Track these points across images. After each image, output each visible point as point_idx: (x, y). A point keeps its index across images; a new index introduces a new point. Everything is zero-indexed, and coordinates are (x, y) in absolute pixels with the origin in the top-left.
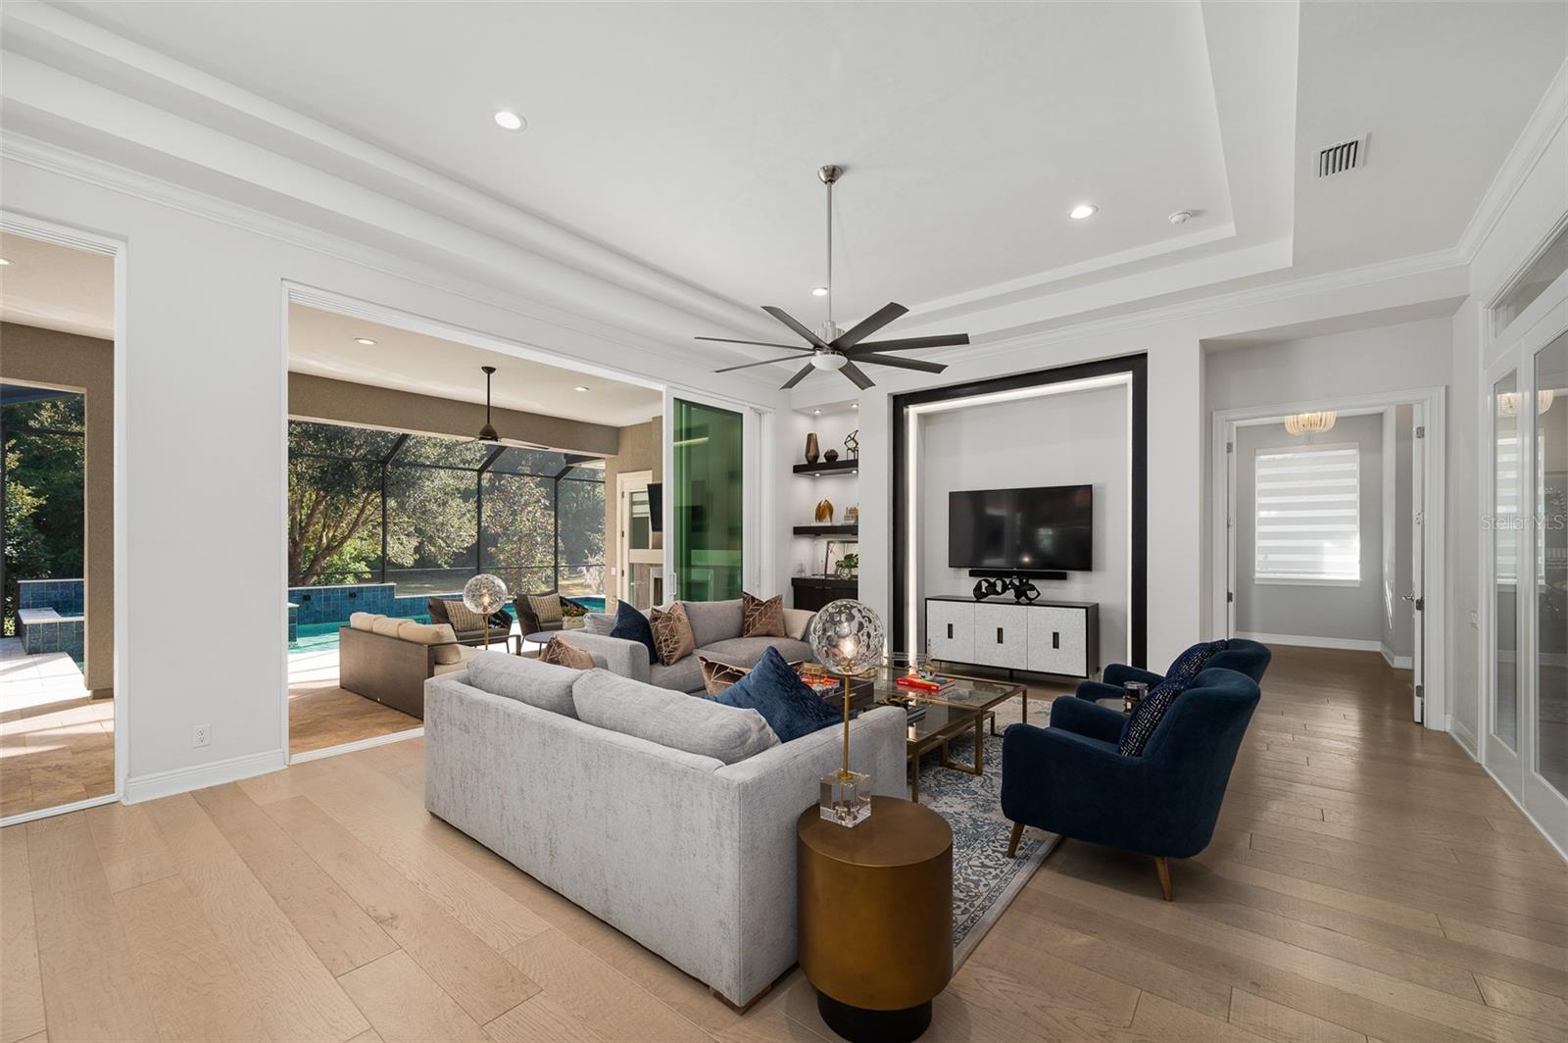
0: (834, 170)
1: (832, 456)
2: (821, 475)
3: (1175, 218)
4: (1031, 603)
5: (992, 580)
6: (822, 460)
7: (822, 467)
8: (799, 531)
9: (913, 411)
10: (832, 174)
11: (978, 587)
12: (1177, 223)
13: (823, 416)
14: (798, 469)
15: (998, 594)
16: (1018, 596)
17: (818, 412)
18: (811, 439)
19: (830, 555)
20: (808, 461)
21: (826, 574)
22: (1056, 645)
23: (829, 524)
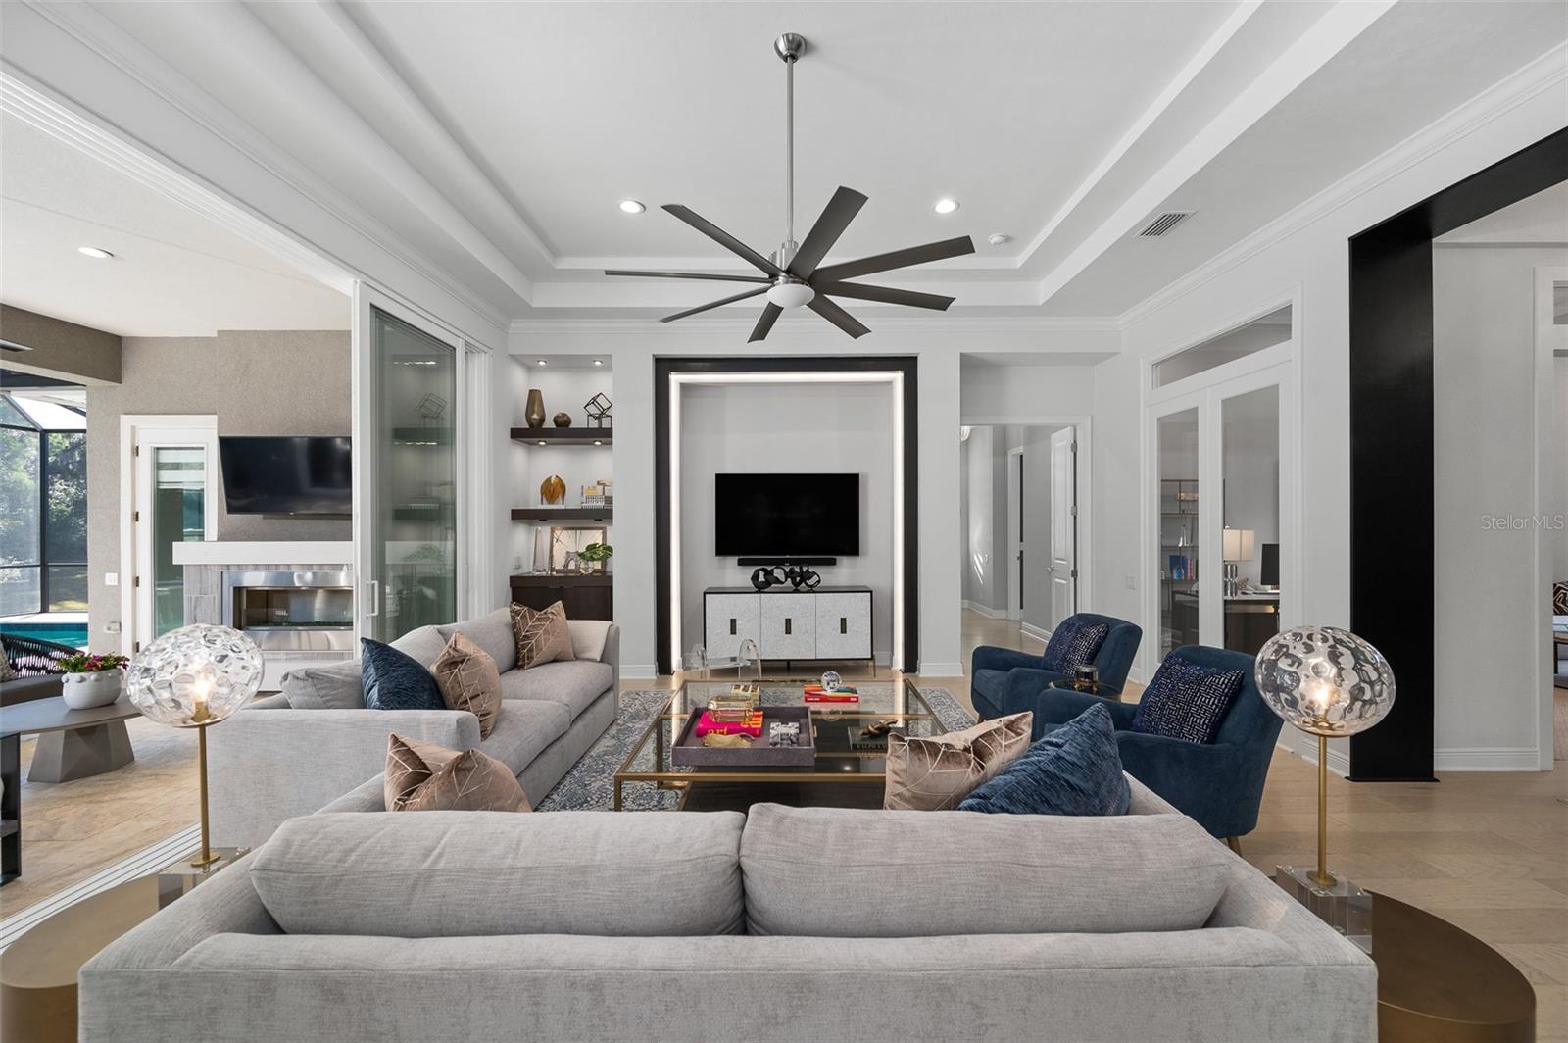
0: (799, 46)
1: (563, 422)
2: (547, 444)
3: (995, 239)
4: (812, 590)
5: (769, 568)
6: (549, 424)
7: (548, 434)
8: (520, 515)
9: (676, 379)
10: (796, 49)
11: (755, 578)
12: (995, 243)
13: (547, 369)
14: (516, 434)
15: (782, 583)
16: (797, 585)
17: (542, 363)
18: (534, 397)
19: (556, 546)
20: (531, 425)
21: (552, 569)
22: (843, 630)
23: (563, 507)
